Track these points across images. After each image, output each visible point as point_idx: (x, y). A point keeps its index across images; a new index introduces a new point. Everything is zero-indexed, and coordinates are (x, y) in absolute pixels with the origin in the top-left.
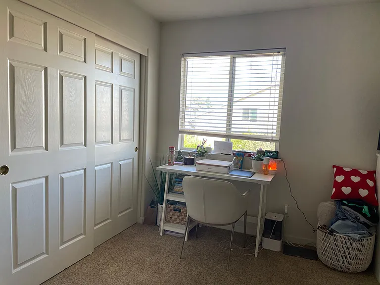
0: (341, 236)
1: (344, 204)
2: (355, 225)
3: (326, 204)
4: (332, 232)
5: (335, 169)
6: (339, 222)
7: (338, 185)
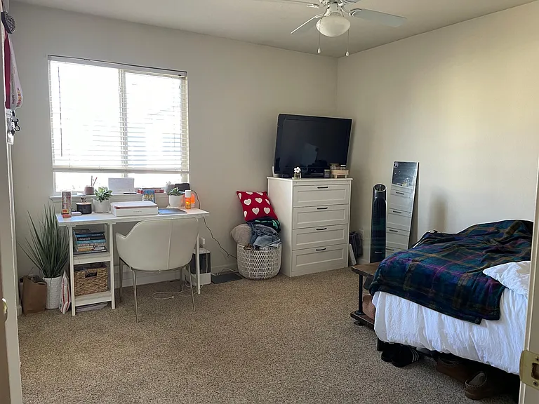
0: (265, 249)
1: (258, 223)
2: (271, 237)
3: (242, 226)
4: (258, 248)
5: (240, 194)
6: (259, 238)
7: (248, 208)
